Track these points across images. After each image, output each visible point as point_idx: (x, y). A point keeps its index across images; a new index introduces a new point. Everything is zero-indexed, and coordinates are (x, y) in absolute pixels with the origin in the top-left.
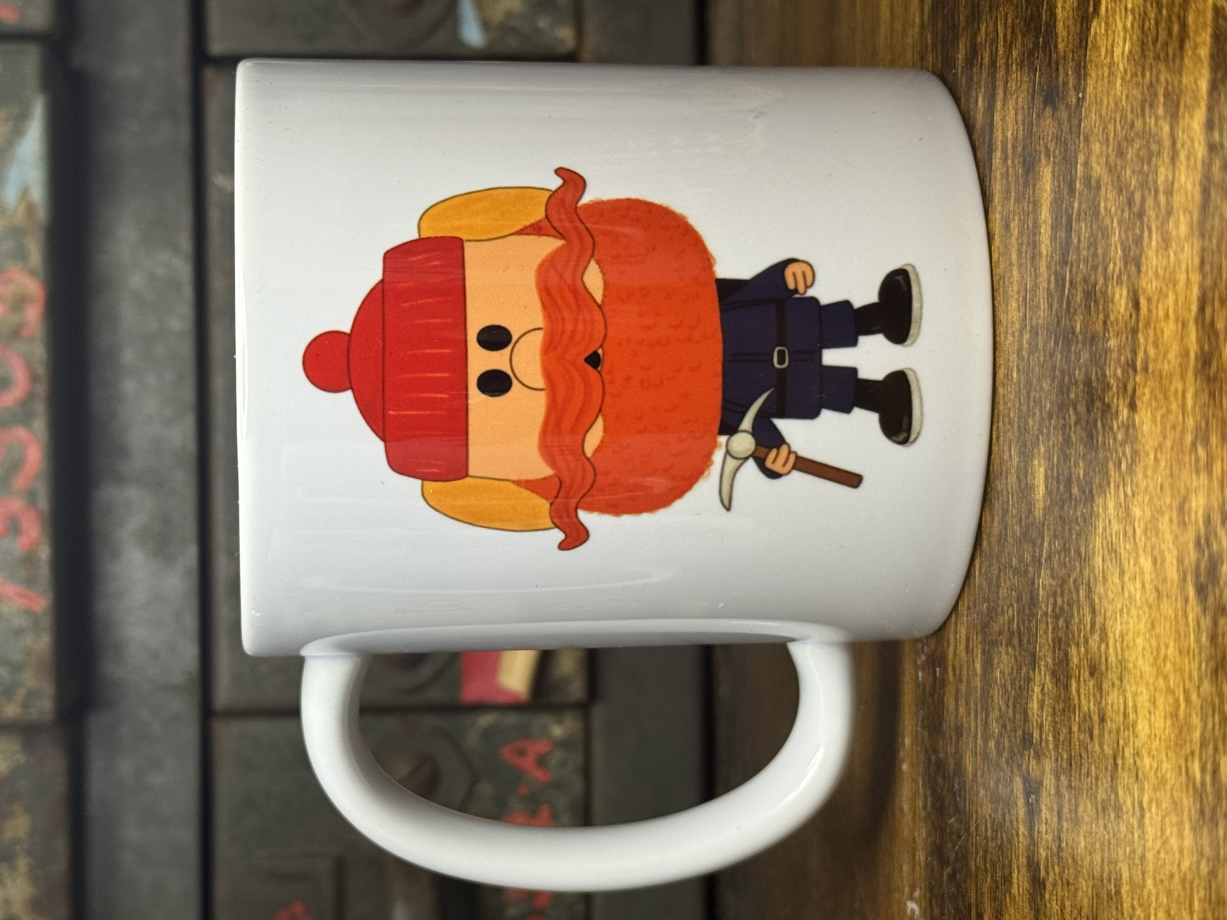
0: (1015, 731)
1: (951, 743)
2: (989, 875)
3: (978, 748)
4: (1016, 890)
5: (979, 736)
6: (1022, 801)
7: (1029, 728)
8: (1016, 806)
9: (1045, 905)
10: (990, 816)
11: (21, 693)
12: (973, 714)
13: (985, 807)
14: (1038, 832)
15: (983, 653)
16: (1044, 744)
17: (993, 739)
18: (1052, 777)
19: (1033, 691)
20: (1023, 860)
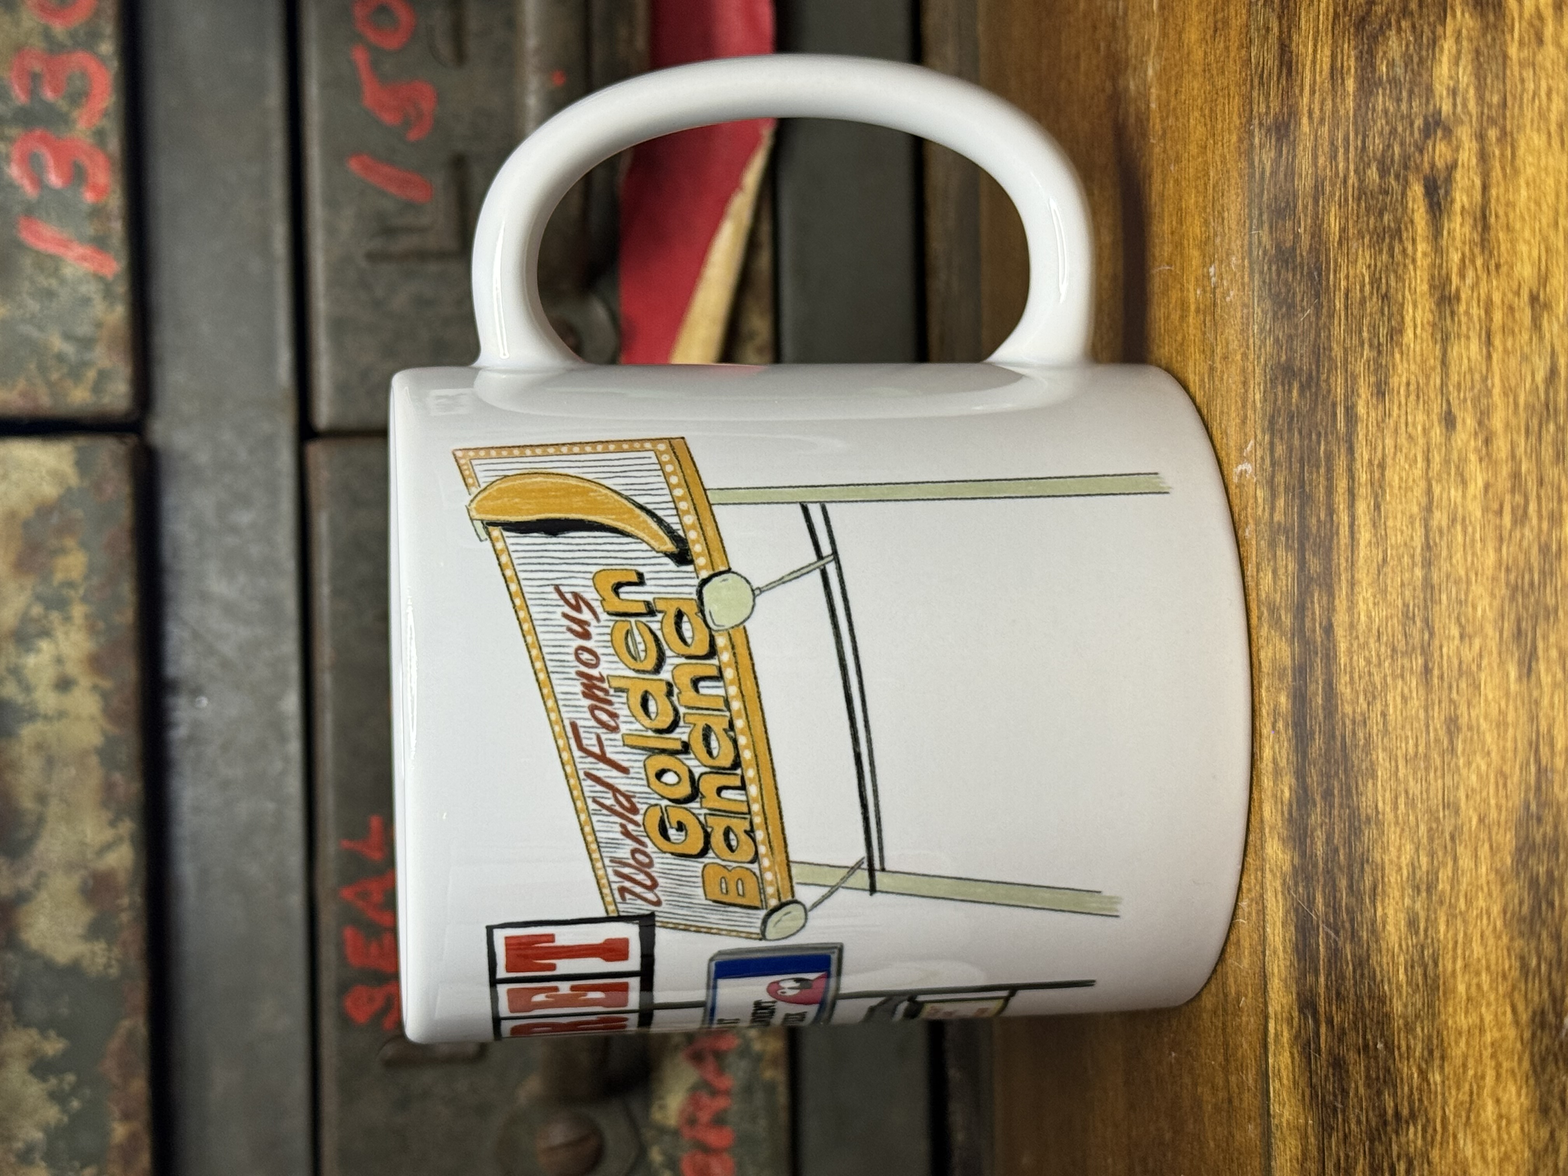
0: (1412, 124)
1: (1306, 215)
2: (1366, 346)
3: (1350, 190)
4: (1411, 335)
5: (1352, 173)
6: (1422, 210)
7: (1435, 106)
8: (1412, 222)
9: (1459, 322)
10: (1369, 266)
11: (91, 375)
12: (1341, 151)
13: (1360, 261)
14: (1449, 233)
15: (1359, 58)
16: (1459, 108)
17: (1375, 159)
18: (1474, 142)
19: (1442, 50)
20: (1423, 287)
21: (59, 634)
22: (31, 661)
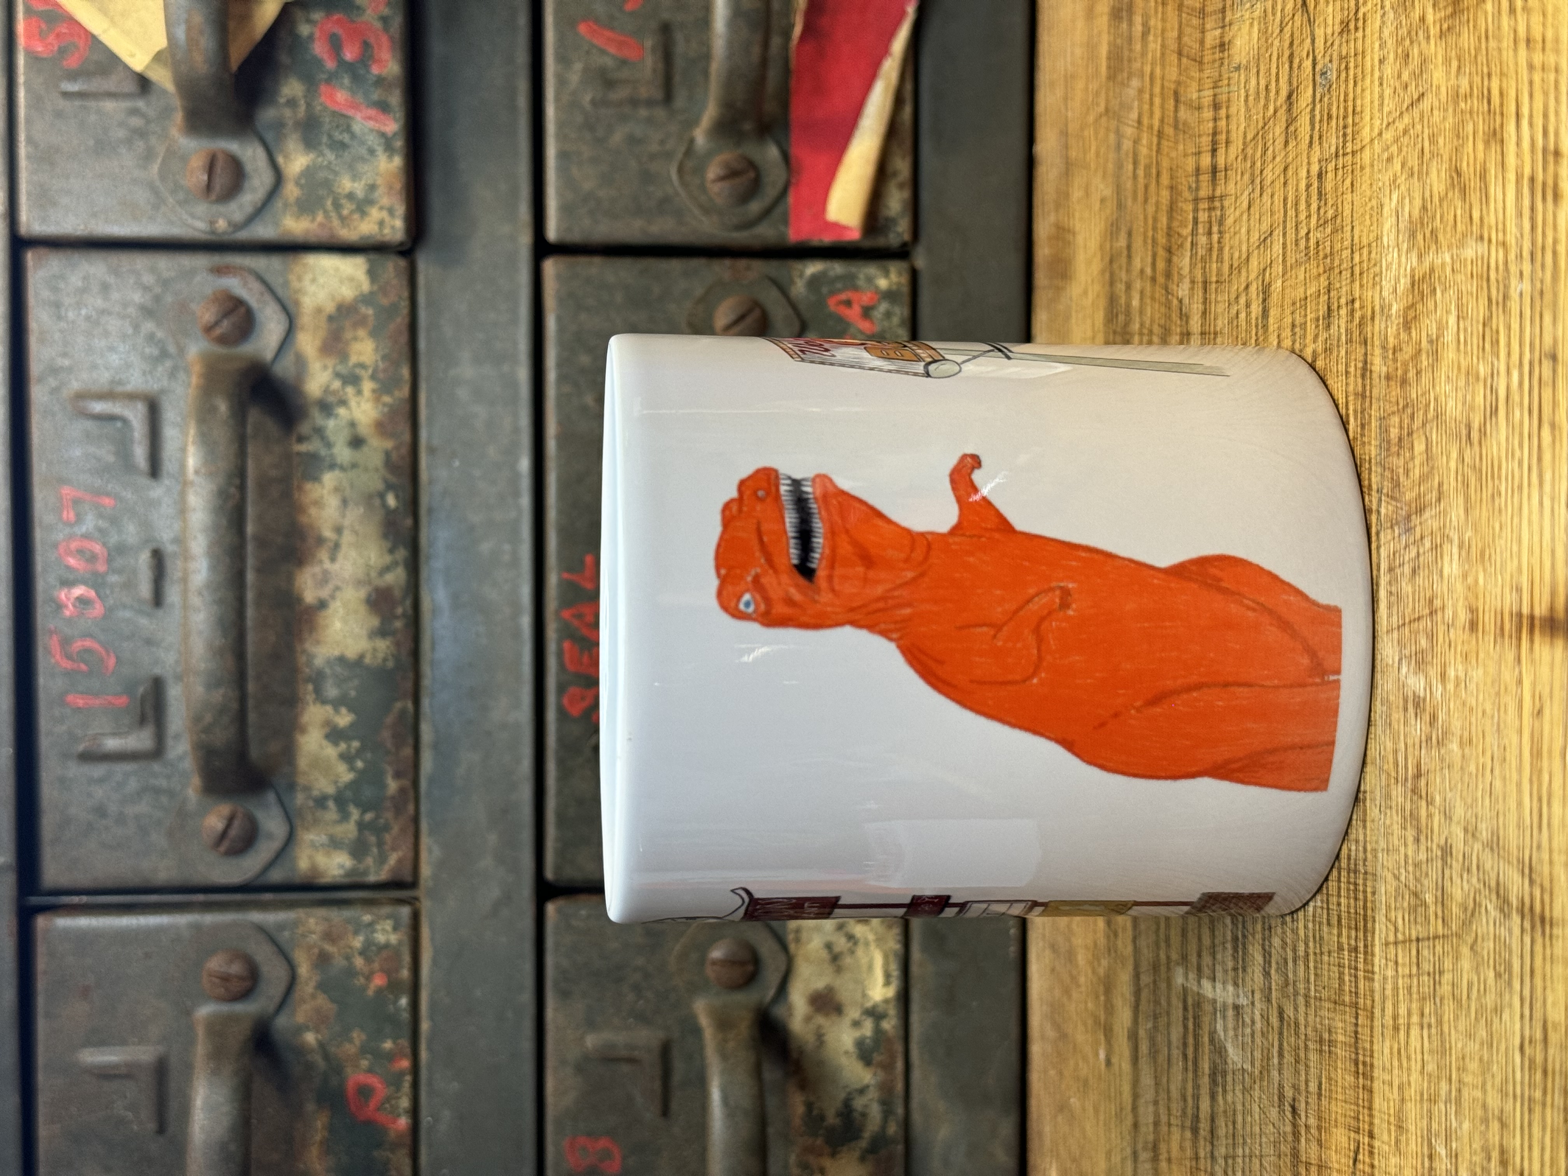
21: (353, 403)
22: (331, 423)
